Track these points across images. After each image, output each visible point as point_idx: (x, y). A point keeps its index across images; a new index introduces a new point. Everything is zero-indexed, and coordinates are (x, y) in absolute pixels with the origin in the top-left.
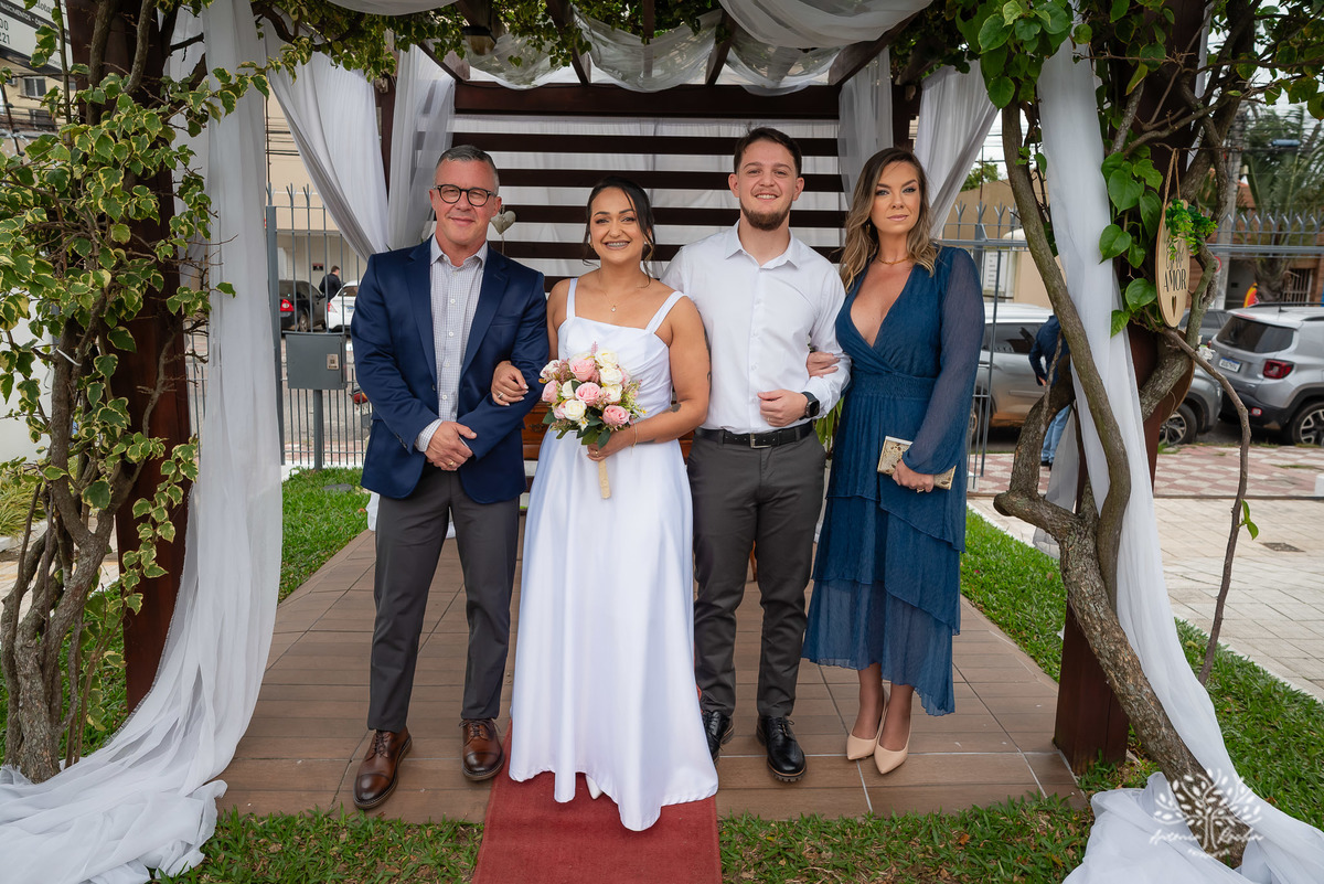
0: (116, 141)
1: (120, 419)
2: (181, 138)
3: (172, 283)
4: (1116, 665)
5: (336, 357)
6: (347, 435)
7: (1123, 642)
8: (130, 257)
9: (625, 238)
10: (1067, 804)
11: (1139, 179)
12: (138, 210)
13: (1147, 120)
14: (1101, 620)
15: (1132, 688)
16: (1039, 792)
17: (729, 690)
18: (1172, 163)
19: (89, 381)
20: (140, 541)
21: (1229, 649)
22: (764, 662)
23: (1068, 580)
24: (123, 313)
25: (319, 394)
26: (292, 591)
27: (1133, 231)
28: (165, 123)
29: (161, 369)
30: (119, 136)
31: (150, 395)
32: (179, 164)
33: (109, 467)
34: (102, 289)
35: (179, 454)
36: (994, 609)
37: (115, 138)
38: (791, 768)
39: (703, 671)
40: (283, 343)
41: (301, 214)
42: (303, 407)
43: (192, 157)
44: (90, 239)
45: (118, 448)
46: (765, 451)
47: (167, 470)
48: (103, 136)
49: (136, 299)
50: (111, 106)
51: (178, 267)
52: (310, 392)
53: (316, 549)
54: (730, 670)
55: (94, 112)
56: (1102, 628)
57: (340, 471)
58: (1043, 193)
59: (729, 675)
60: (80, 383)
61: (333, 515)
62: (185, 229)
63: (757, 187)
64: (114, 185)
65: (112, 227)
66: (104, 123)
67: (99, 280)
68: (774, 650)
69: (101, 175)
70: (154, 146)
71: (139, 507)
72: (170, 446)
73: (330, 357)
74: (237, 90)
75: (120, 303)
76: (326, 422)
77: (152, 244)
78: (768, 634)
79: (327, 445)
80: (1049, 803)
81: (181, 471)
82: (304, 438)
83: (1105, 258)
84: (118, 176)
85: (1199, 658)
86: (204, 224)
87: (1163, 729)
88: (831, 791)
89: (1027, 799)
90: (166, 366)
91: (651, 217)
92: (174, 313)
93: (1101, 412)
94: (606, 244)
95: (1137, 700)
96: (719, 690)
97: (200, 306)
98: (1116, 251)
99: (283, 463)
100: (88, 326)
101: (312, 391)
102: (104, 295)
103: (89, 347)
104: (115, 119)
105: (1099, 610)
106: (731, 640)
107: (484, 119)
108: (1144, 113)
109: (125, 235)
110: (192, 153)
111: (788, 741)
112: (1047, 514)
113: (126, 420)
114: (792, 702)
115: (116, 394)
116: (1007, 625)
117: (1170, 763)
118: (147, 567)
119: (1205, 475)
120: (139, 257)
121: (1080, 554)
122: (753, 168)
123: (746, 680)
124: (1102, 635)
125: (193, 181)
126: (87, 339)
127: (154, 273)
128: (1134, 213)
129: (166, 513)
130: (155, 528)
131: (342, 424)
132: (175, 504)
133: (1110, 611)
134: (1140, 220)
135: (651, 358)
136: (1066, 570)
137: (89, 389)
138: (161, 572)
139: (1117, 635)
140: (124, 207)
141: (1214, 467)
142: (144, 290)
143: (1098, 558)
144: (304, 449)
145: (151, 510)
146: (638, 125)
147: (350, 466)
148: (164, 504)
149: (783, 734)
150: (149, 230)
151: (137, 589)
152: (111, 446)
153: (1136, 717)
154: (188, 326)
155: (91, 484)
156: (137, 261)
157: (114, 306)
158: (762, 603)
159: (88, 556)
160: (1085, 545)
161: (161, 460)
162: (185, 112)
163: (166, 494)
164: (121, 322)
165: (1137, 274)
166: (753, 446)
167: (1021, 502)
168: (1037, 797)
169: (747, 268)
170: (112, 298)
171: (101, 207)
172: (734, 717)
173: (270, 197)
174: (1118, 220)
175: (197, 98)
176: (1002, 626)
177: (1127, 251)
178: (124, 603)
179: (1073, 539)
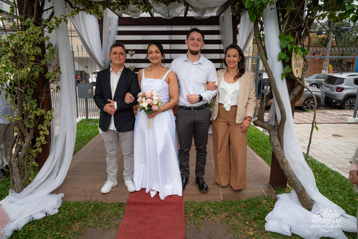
0: (30, 35)
1: (34, 105)
2: (46, 34)
3: (46, 71)
4: (282, 162)
5: (91, 90)
6: (94, 110)
7: (284, 157)
8: (35, 64)
9: (156, 57)
10: (271, 198)
11: (288, 40)
12: (37, 53)
13: (290, 24)
14: (279, 151)
15: (286, 168)
16: (265, 195)
17: (188, 172)
18: (296, 35)
19: (26, 96)
20: (40, 135)
21: (318, 161)
22: (197, 164)
23: (271, 142)
24: (34, 78)
25: (86, 99)
26: (80, 149)
27: (286, 53)
28: (42, 30)
29: (44, 92)
30: (31, 34)
31: (41, 99)
32: (46, 40)
33: (32, 116)
34: (28, 72)
35: (49, 113)
36: (259, 151)
37: (30, 34)
38: (205, 189)
39: (181, 167)
40: (77, 87)
41: (80, 53)
42: (83, 104)
43: (50, 39)
44: (25, 60)
45: (34, 112)
46: (195, 111)
47: (46, 117)
48: (27, 34)
49: (37, 75)
50: (29, 26)
51: (47, 67)
52: (84, 99)
53: (86, 139)
54: (188, 167)
55: (25, 28)
56: (279, 153)
57: (93, 119)
58: (264, 44)
59: (188, 168)
60: (24, 96)
61: (91, 130)
62: (48, 57)
63: (193, 44)
64: (30, 47)
65: (30, 57)
66: (27, 31)
67: (27, 70)
68: (199, 161)
69: (27, 44)
70: (40, 36)
71: (40, 127)
72: (47, 111)
73: (89, 90)
74: (60, 22)
75: (33, 76)
76: (89, 107)
77: (40, 61)
78: (198, 157)
79: (89, 113)
80: (267, 197)
81: (50, 117)
82: (83, 111)
83: (279, 60)
84: (31, 44)
85: (310, 163)
86: (53, 56)
87: (294, 178)
88: (213, 195)
89: (261, 196)
90: (45, 92)
91: (163, 52)
92: (47, 78)
93: (278, 99)
94: (152, 59)
95: (287, 171)
96: (185, 172)
97: (53, 76)
98: (282, 58)
99: (78, 117)
100: (25, 82)
101: (85, 99)
102: (29, 74)
103: (26, 87)
104: (29, 30)
105: (279, 149)
106: (188, 159)
107: (127, 27)
108: (289, 23)
109: (33, 59)
110: (49, 38)
111: (204, 183)
112: (266, 125)
113: (36, 105)
114: (204, 173)
115: (33, 99)
116: (262, 155)
117: (295, 186)
118: (42, 141)
119: (319, 118)
120: (37, 64)
121: (274, 135)
122: (192, 39)
123: (192, 169)
124: (279, 155)
125: (50, 45)
126: (25, 85)
127: (41, 68)
128: (287, 48)
129: (46, 128)
130: (44, 132)
131: (93, 108)
132: (48, 126)
133: (281, 149)
134: (288, 50)
135: (164, 87)
136: (270, 139)
137: (26, 98)
138: (46, 142)
139: (283, 155)
140: (33, 52)
141: (322, 116)
142: (39, 73)
143: (278, 136)
144: (83, 114)
145: (43, 127)
146: (166, 28)
147: (95, 118)
148: (46, 126)
149: (202, 181)
150: (39, 58)
151: (40, 147)
152: (32, 112)
153: (287, 175)
154: (50, 81)
155: (28, 121)
156: (37, 65)
157: (31, 77)
158: (196, 149)
159: (28, 139)
160: (275, 133)
161: (45, 115)
162: (47, 27)
163: (46, 123)
164: (34, 81)
165: (288, 64)
166: (192, 110)
167: (259, 122)
168: (264, 196)
169: (189, 64)
170: (31, 75)
171: (27, 52)
172: (190, 178)
173: (72, 48)
174: (283, 50)
175: (50, 24)
176: (260, 156)
177: (285, 58)
178: (37, 150)
179: (272, 132)
